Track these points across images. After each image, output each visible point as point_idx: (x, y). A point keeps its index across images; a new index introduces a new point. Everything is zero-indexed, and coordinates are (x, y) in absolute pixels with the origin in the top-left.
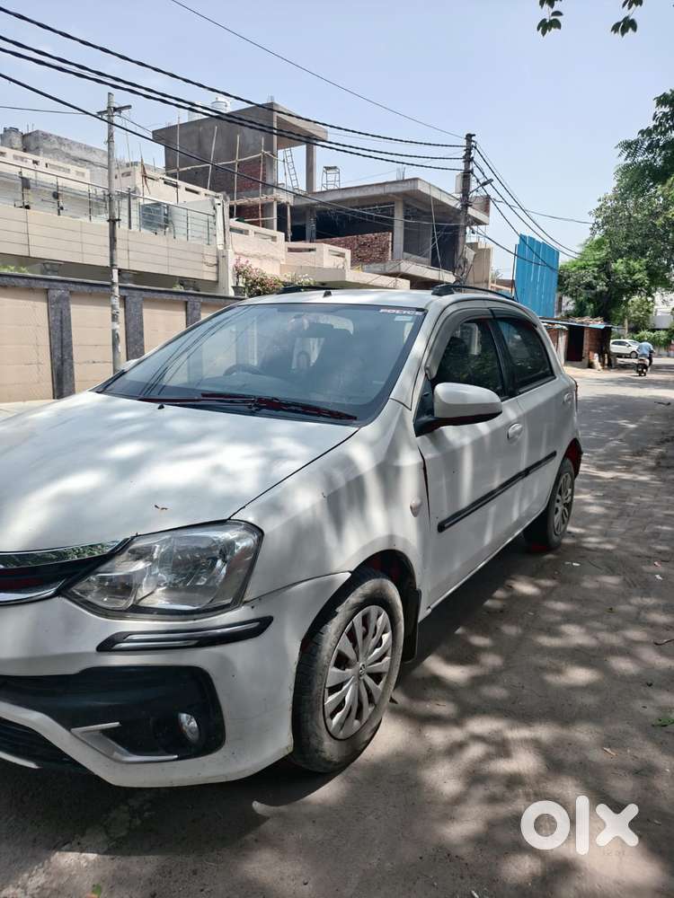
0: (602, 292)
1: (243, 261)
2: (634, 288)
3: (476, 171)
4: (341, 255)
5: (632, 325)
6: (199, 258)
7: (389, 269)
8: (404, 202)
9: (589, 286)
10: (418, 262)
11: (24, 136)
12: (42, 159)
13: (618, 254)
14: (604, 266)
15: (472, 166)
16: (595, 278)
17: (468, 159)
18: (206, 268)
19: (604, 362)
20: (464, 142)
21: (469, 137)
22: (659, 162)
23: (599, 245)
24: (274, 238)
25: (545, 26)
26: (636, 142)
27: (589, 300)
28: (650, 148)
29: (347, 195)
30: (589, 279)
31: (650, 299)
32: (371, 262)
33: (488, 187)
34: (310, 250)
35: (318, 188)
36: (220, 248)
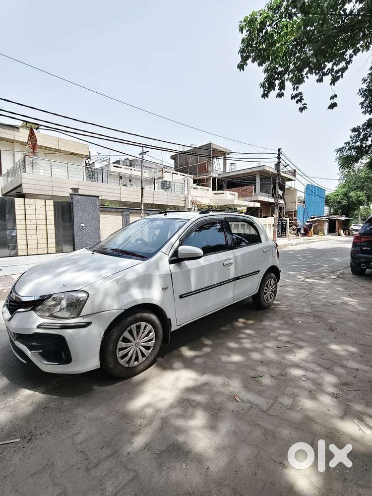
0: (345, 205)
1: (194, 198)
2: (361, 203)
3: (283, 162)
4: (234, 195)
5: (363, 218)
6: (179, 198)
7: (253, 199)
8: (260, 174)
9: (339, 203)
10: (266, 196)
11: (130, 161)
12: (133, 169)
13: (351, 189)
14: (346, 195)
15: (281, 160)
16: (342, 199)
17: (279, 158)
18: (181, 202)
19: (346, 233)
20: (277, 152)
21: (279, 150)
22: (354, 154)
23: (344, 186)
24: (208, 190)
25: (301, 109)
26: (343, 148)
27: (340, 208)
28: (350, 149)
29: (238, 173)
30: (339, 200)
31: (368, 207)
32: (246, 197)
33: (288, 167)
34: (223, 193)
35: (228, 171)
36: (186, 195)
